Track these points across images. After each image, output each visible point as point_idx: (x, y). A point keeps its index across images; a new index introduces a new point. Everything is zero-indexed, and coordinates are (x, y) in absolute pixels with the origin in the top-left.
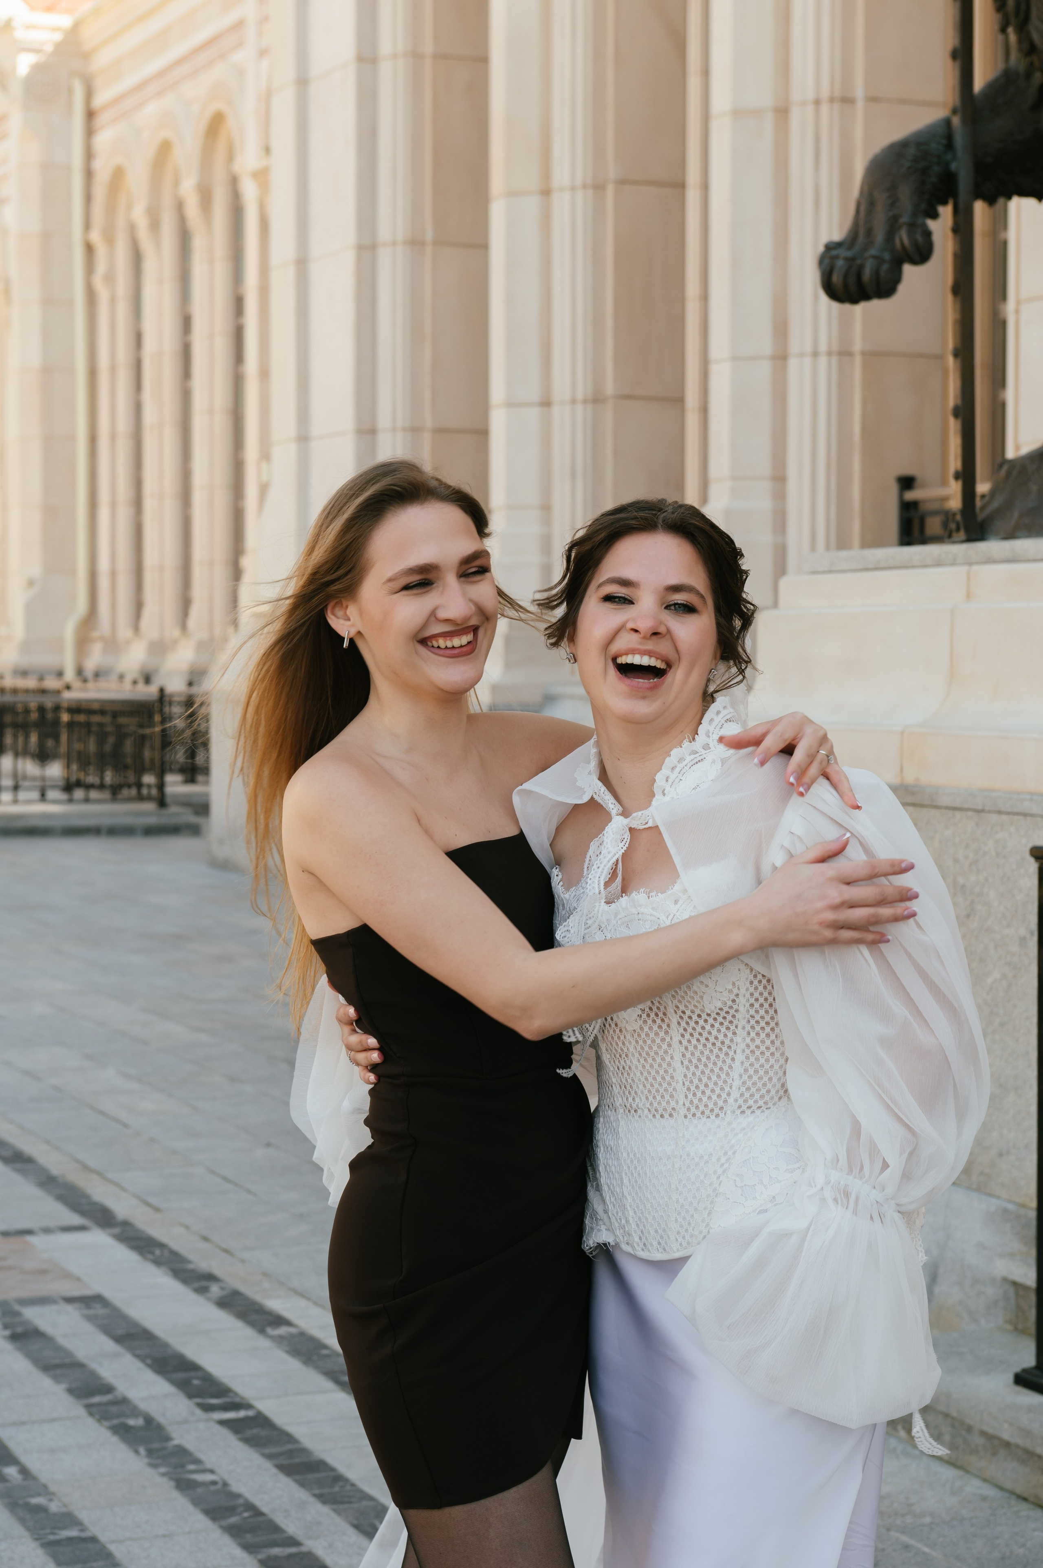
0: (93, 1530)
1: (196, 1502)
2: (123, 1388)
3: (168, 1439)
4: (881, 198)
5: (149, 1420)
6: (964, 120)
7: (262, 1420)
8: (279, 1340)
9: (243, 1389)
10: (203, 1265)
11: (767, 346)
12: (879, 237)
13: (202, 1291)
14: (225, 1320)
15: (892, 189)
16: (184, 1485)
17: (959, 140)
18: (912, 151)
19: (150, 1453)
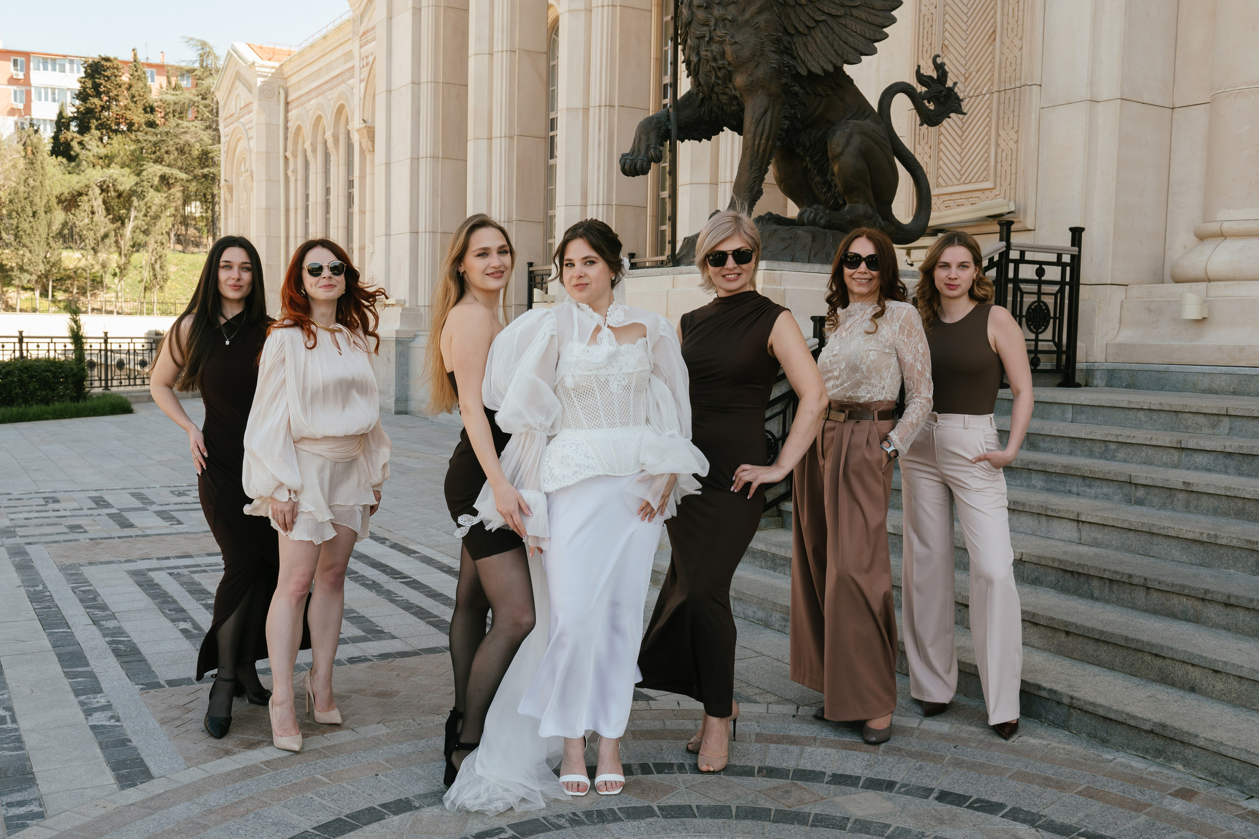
0: (362, 614)
1: (398, 605)
2: (361, 572)
3: (382, 587)
5: (374, 582)
7: (415, 581)
8: (416, 558)
9: (407, 572)
10: (382, 535)
11: (579, 201)
12: (643, 152)
13: (383, 543)
14: (394, 552)
15: (648, 134)
16: (392, 601)
17: (672, 117)
18: (655, 120)
19: (377, 591)
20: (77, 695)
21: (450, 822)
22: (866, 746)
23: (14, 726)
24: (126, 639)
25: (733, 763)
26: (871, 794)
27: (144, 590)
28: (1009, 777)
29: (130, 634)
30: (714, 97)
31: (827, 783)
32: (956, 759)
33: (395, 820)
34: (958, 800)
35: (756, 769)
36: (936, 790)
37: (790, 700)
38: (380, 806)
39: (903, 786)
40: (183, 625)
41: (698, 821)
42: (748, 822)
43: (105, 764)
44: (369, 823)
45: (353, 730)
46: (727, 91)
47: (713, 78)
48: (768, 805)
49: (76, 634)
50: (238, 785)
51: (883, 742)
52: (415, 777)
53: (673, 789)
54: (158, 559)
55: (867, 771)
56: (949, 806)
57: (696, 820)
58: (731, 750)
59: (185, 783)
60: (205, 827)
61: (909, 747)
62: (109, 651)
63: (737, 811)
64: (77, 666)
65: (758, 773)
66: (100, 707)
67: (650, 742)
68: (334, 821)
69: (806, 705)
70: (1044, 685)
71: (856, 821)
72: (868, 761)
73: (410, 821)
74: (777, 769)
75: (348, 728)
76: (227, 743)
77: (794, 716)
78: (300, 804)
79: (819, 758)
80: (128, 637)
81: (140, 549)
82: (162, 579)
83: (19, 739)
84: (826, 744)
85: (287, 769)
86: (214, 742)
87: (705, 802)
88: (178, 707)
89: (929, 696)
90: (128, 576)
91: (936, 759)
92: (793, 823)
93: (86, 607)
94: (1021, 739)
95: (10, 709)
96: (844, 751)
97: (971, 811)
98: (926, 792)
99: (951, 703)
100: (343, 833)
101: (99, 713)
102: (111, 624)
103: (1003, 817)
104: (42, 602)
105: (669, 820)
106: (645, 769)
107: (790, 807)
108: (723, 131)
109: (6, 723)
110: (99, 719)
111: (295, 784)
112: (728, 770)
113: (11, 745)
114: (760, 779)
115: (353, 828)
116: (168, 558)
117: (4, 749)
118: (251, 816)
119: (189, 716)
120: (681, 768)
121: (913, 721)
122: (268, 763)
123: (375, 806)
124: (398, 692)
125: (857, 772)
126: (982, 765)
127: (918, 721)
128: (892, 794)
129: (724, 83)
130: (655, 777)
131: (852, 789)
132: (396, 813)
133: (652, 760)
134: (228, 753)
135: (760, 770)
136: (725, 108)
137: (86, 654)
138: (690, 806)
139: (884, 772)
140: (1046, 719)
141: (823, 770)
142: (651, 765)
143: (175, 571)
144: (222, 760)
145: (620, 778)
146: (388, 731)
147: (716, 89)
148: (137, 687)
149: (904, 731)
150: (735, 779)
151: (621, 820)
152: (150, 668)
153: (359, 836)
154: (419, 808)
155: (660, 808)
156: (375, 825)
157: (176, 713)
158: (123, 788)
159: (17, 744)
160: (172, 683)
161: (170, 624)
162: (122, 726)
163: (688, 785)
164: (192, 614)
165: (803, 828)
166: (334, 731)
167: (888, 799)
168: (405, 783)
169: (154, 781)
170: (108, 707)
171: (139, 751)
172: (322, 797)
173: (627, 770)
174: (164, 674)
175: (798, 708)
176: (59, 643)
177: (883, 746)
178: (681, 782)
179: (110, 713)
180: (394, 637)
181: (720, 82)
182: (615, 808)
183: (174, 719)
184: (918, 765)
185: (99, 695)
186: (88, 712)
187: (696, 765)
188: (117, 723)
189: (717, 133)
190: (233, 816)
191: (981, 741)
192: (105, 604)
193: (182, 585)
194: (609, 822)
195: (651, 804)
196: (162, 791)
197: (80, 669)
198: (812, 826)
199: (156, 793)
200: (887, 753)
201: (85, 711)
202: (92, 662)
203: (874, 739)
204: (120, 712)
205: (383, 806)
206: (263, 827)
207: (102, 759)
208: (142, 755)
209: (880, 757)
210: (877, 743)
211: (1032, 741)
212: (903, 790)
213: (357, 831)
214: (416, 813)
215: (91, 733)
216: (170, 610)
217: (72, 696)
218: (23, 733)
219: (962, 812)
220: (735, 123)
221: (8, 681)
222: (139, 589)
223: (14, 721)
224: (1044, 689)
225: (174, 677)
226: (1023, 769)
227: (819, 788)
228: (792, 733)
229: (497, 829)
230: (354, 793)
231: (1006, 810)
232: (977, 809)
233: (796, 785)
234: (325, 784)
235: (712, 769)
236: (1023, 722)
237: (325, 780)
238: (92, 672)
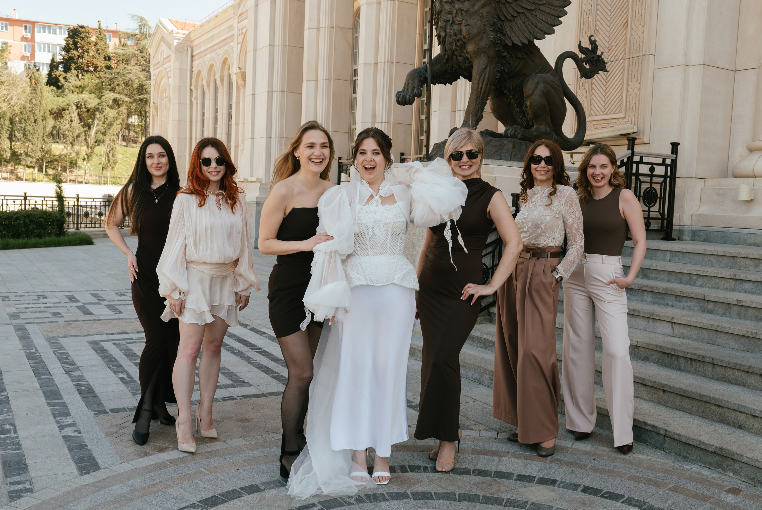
0: (232, 370)
1: (254, 366)
2: (231, 345)
3: (244, 355)
4: (411, 82)
5: (239, 351)
6: (430, 65)
7: (265, 351)
8: (266, 337)
9: (260, 346)
10: (245, 323)
11: (370, 120)
12: (410, 91)
13: (246, 327)
14: (252, 333)
15: (413, 80)
16: (250, 363)
17: (428, 70)
18: (418, 71)
19: (241, 357)
20: (55, 416)
21: (282, 499)
22: (540, 458)
23: (16, 435)
24: (86, 383)
25: (457, 466)
26: (541, 487)
27: (98, 353)
28: (627, 479)
29: (89, 380)
30: (454, 57)
31: (515, 480)
32: (594, 467)
33: (248, 498)
34: (595, 492)
35: (472, 471)
36: (582, 486)
37: (493, 429)
38: (240, 488)
39: (562, 482)
40: (121, 375)
41: (435, 502)
42: (466, 503)
43: (71, 460)
44: (233, 499)
45: (224, 441)
46: (463, 54)
47: (454, 46)
48: (478, 493)
49: (55, 379)
50: (152, 474)
51: (550, 456)
52: (262, 471)
53: (420, 481)
54: (107, 334)
55: (540, 473)
56: (590, 496)
57: (434, 501)
58: (456, 459)
59: (120, 472)
60: (132, 500)
61: (566, 459)
62: (75, 390)
63: (459, 496)
64: (55, 399)
65: (473, 473)
66: (68, 425)
67: (407, 453)
68: (211, 497)
69: (503, 432)
70: (649, 422)
71: (532, 503)
72: (540, 467)
73: (258, 499)
74: (484, 471)
75: (221, 441)
76: (146, 448)
77: (495, 439)
78: (190, 487)
79: (510, 465)
80: (87, 382)
81: (96, 328)
82: (109, 347)
83: (18, 443)
84: (515, 456)
85: (183, 465)
86: (138, 447)
87: (440, 490)
88: (117, 426)
89: (578, 428)
90: (88, 344)
91: (582, 466)
92: (493, 504)
93: (62, 363)
94: (634, 455)
95: (13, 425)
96: (526, 461)
97: (603, 499)
98: (575, 487)
99: (592, 432)
100: (217, 505)
101: (68, 428)
102: (77, 374)
103: (622, 503)
104: (35, 359)
105: (417, 501)
106: (403, 469)
107: (492, 494)
108: (459, 79)
109: (10, 433)
110: (68, 432)
111: (188, 474)
112: (454, 471)
113: (13, 447)
114: (474, 477)
115: (223, 502)
116: (113, 334)
117: (9, 449)
118: (160, 493)
119: (124, 431)
120: (426, 469)
121: (569, 443)
122: (171, 461)
123: (237, 489)
124: (253, 419)
125: (534, 474)
126: (610, 471)
127: (571, 443)
128: (555, 488)
129: (461, 49)
130: (410, 474)
131: (530, 484)
132: (249, 493)
133: (408, 464)
134: (147, 454)
135: (474, 471)
136: (461, 65)
137: (61, 392)
138: (430, 493)
139: (550, 474)
140: (650, 443)
141: (513, 472)
142: (407, 467)
143: (117, 342)
144: (143, 458)
145: (387, 474)
146: (246, 442)
147: (456, 53)
148: (92, 412)
149: (563, 449)
150: (458, 477)
151: (388, 500)
152: (100, 401)
153: (226, 507)
154: (263, 490)
155: (412, 493)
156: (237, 500)
157: (116, 429)
158: (81, 475)
159: (17, 446)
160: (113, 411)
161: (113, 374)
162: (82, 436)
163: (430, 479)
164: (127, 368)
165: (499, 507)
166: (212, 442)
167: (552, 490)
168: (255, 475)
169: (101, 471)
170: (74, 424)
171: (92, 452)
172: (204, 482)
173: (392, 470)
174: (109, 405)
175: (498, 434)
176: (44, 385)
177: (549, 458)
178: (425, 477)
179: (75, 429)
180: (251, 385)
181: (458, 49)
182: (384, 493)
183: (114, 433)
184: (571, 470)
185: (68, 417)
186: (61, 428)
187: (435, 467)
188: (79, 435)
189: (456, 80)
190: (149, 493)
191: (610, 456)
192: (73, 361)
193: (121, 350)
194: (381, 501)
195: (407, 491)
196: (106, 477)
197: (57, 401)
198: (505, 506)
199: (102, 478)
200: (552, 462)
201: (59, 427)
202: (64, 397)
203: (544, 454)
204: (81, 428)
205: (242, 489)
206: (168, 500)
207: (69, 456)
208: (94, 455)
209: (548, 465)
210: (546, 456)
211: (641, 457)
212: (561, 485)
213: (225, 504)
214: (262, 493)
215: (63, 440)
216: (113, 366)
217: (51, 417)
218: (21, 440)
219: (597, 499)
220: (467, 74)
221: (12, 408)
222: (95, 352)
223: (15, 432)
224: (649, 425)
225: (115, 407)
226: (635, 474)
227: (510, 483)
228: (494, 449)
229: (311, 504)
230: (224, 480)
231: (624, 499)
232: (606, 498)
233: (496, 481)
234: (206, 474)
235: (444, 470)
236: (635, 445)
237: (207, 472)
238: (64, 403)
